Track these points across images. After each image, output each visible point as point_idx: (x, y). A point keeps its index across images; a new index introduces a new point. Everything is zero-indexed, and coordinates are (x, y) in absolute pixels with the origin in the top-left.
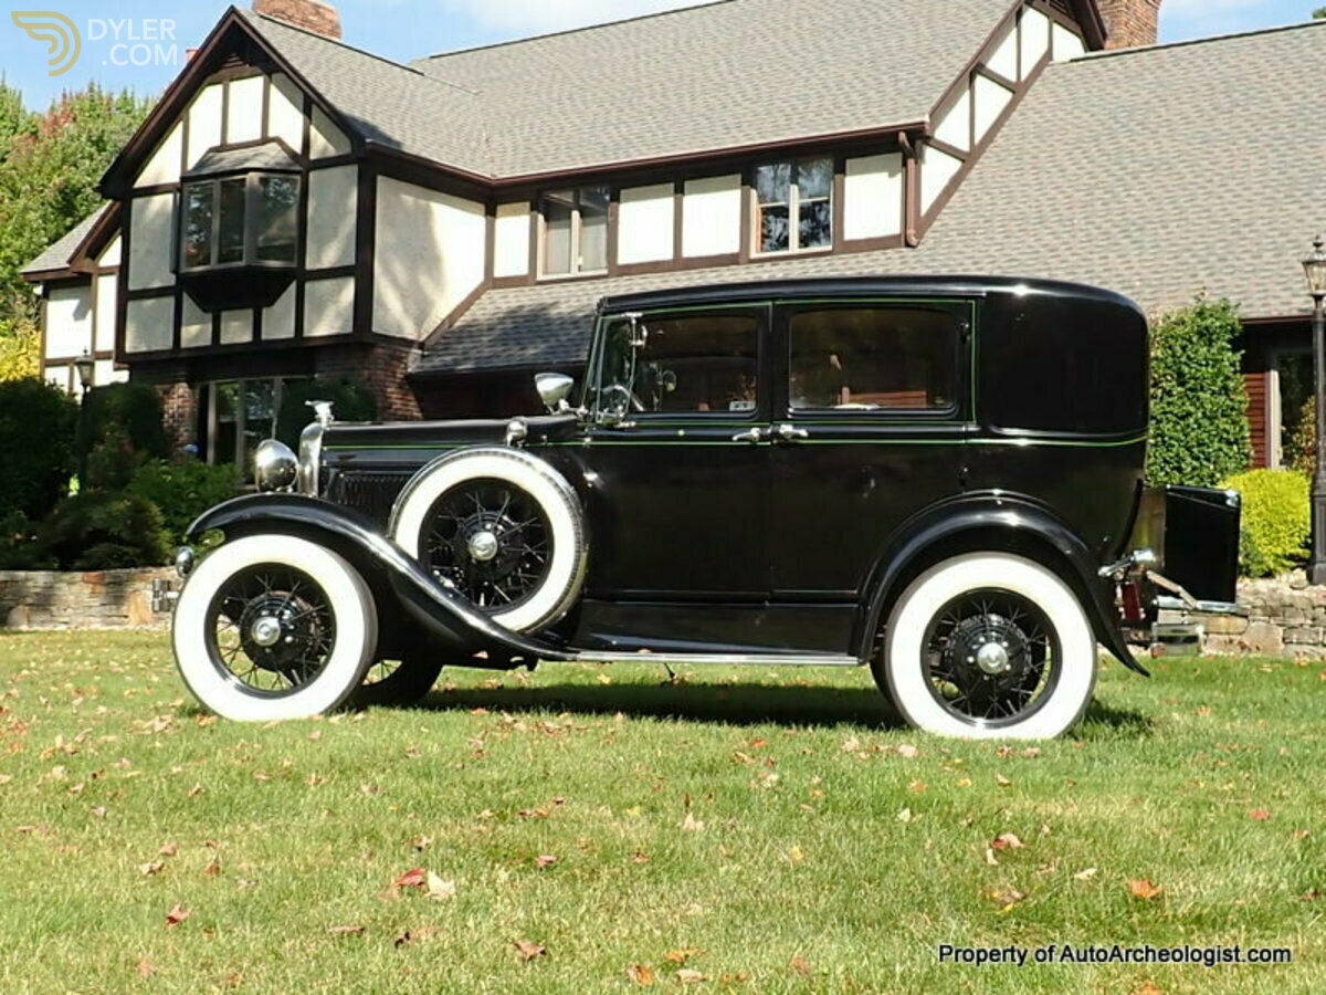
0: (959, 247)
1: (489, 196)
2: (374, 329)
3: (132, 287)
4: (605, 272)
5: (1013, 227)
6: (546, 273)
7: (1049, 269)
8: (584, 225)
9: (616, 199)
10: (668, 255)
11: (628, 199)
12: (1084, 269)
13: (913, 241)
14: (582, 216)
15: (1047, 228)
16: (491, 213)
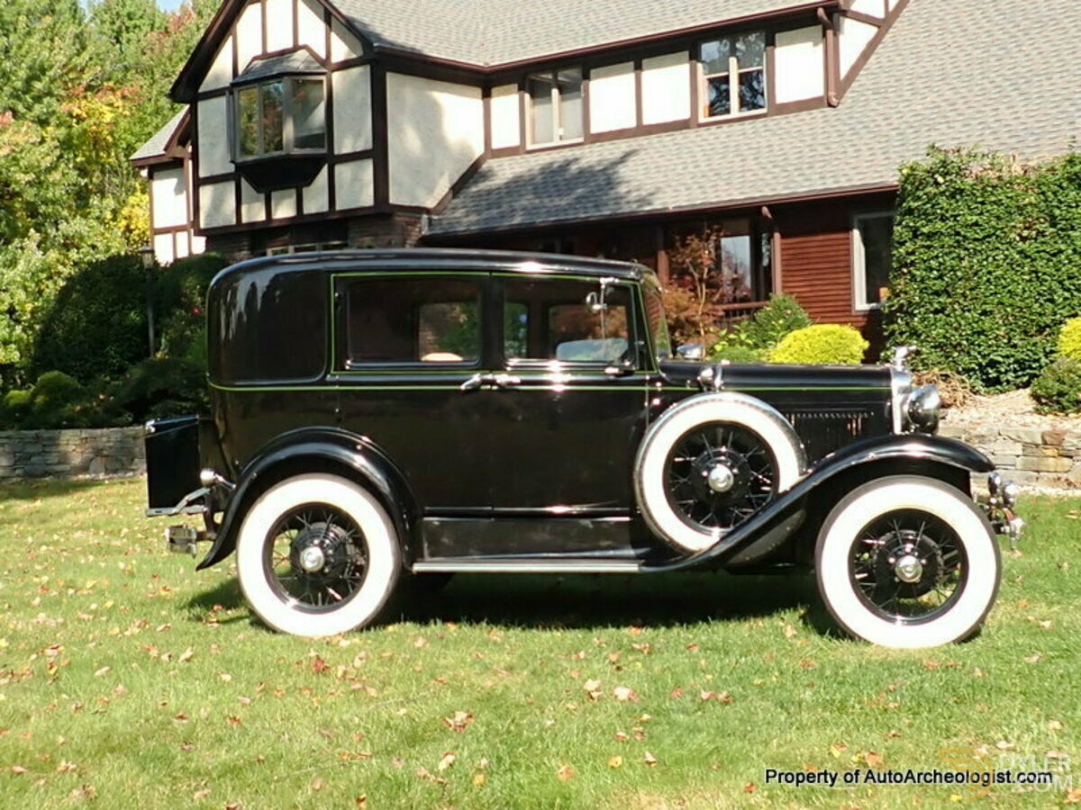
0: (873, 105)
1: (485, 81)
2: (392, 201)
3: (202, 174)
4: (581, 140)
5: (919, 84)
6: (534, 142)
7: (948, 122)
8: (563, 100)
9: (586, 77)
10: (631, 123)
11: (598, 77)
12: (977, 122)
13: (834, 101)
14: (561, 92)
15: (948, 84)
16: (486, 95)
